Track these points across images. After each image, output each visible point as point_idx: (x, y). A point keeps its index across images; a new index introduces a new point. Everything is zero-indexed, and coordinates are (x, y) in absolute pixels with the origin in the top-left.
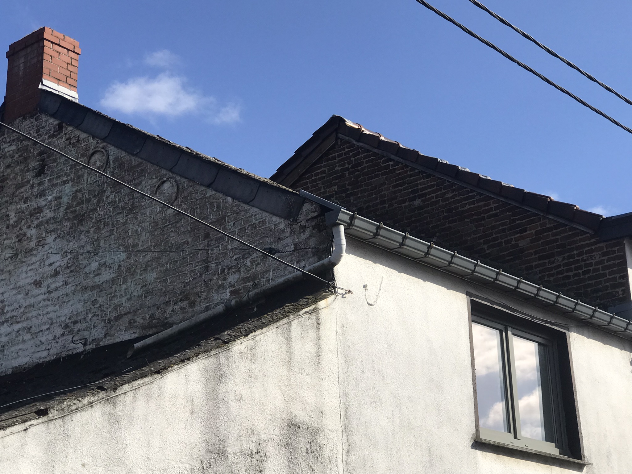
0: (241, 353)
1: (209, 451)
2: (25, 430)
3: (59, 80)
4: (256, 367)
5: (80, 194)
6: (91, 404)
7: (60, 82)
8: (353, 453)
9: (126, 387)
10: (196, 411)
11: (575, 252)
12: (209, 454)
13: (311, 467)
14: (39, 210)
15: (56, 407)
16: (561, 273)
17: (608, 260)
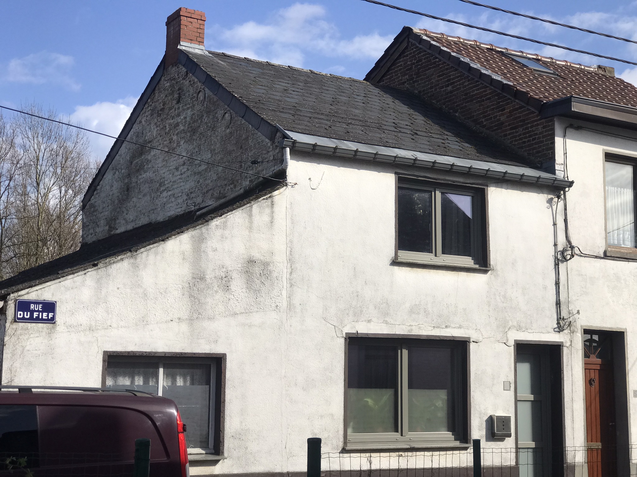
0: (217, 226)
1: (193, 278)
2: (85, 274)
3: (192, 40)
4: (227, 233)
5: (194, 116)
6: (122, 259)
7: (192, 41)
8: (294, 274)
9: (143, 250)
10: (186, 258)
11: (529, 125)
12: (194, 279)
13: (262, 282)
14: (177, 125)
15: (102, 262)
16: (521, 139)
17: (546, 132)
